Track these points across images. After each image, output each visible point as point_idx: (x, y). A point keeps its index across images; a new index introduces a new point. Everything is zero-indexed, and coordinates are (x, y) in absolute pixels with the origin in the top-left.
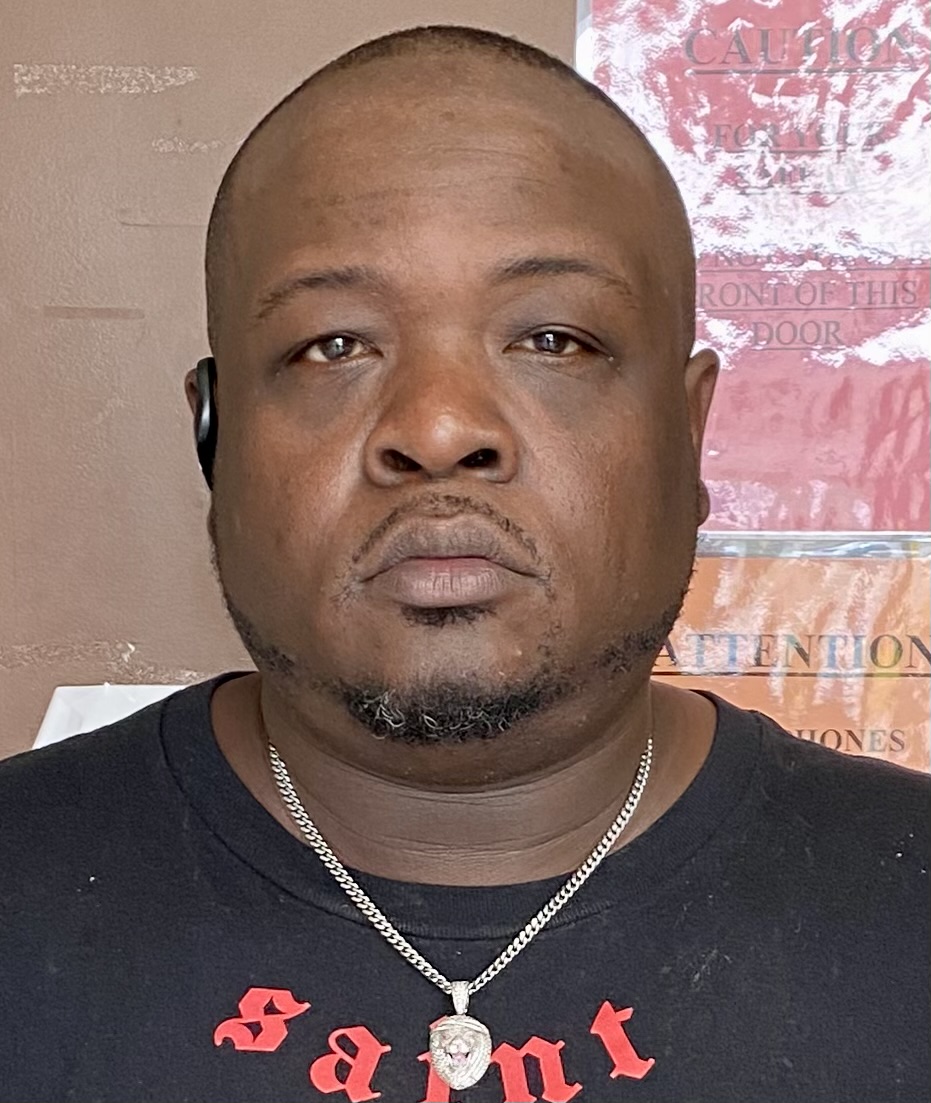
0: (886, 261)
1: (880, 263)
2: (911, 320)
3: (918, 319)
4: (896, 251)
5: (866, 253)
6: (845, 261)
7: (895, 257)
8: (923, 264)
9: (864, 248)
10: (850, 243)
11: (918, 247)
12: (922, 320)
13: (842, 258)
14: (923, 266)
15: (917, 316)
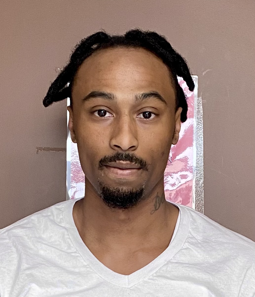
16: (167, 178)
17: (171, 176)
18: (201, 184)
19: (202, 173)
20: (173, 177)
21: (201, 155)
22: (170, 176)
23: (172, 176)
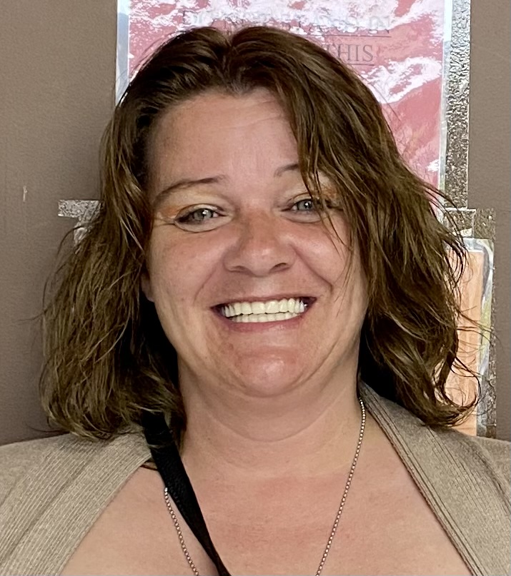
0: (351, 30)
1: (346, 32)
2: (370, 73)
3: (375, 73)
4: (358, 23)
5: (337, 24)
6: (321, 29)
7: (358, 28)
8: (378, 33)
9: (335, 20)
10: (325, 16)
11: (374, 21)
12: (378, 74)
13: (319, 27)
14: (377, 35)
15: (374, 71)
16: (378, 71)
17: (387, 66)
18: (463, 89)
19: (466, 62)
20: (392, 69)
21: (465, 15)
22: (383, 68)
23: (390, 68)
